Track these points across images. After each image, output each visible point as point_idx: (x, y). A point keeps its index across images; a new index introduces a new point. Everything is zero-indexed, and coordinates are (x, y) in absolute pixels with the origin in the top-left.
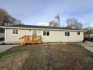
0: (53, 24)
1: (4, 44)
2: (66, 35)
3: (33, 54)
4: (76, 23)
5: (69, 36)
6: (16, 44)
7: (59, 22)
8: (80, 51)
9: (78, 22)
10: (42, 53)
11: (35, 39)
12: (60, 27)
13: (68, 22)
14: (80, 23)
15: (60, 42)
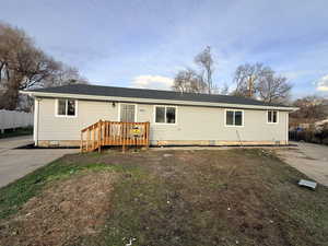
0: (189, 84)
1: (31, 146)
2: (229, 122)
3: (128, 173)
4: (270, 80)
5: (240, 124)
6: (70, 148)
7: (209, 77)
8: (268, 170)
9: (275, 76)
10: (155, 172)
11: (132, 132)
12: (213, 92)
13: (242, 76)
14: (284, 79)
15: (211, 143)
